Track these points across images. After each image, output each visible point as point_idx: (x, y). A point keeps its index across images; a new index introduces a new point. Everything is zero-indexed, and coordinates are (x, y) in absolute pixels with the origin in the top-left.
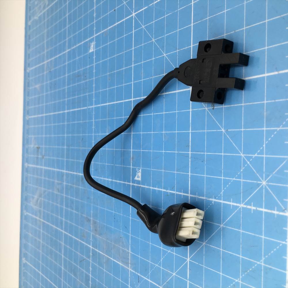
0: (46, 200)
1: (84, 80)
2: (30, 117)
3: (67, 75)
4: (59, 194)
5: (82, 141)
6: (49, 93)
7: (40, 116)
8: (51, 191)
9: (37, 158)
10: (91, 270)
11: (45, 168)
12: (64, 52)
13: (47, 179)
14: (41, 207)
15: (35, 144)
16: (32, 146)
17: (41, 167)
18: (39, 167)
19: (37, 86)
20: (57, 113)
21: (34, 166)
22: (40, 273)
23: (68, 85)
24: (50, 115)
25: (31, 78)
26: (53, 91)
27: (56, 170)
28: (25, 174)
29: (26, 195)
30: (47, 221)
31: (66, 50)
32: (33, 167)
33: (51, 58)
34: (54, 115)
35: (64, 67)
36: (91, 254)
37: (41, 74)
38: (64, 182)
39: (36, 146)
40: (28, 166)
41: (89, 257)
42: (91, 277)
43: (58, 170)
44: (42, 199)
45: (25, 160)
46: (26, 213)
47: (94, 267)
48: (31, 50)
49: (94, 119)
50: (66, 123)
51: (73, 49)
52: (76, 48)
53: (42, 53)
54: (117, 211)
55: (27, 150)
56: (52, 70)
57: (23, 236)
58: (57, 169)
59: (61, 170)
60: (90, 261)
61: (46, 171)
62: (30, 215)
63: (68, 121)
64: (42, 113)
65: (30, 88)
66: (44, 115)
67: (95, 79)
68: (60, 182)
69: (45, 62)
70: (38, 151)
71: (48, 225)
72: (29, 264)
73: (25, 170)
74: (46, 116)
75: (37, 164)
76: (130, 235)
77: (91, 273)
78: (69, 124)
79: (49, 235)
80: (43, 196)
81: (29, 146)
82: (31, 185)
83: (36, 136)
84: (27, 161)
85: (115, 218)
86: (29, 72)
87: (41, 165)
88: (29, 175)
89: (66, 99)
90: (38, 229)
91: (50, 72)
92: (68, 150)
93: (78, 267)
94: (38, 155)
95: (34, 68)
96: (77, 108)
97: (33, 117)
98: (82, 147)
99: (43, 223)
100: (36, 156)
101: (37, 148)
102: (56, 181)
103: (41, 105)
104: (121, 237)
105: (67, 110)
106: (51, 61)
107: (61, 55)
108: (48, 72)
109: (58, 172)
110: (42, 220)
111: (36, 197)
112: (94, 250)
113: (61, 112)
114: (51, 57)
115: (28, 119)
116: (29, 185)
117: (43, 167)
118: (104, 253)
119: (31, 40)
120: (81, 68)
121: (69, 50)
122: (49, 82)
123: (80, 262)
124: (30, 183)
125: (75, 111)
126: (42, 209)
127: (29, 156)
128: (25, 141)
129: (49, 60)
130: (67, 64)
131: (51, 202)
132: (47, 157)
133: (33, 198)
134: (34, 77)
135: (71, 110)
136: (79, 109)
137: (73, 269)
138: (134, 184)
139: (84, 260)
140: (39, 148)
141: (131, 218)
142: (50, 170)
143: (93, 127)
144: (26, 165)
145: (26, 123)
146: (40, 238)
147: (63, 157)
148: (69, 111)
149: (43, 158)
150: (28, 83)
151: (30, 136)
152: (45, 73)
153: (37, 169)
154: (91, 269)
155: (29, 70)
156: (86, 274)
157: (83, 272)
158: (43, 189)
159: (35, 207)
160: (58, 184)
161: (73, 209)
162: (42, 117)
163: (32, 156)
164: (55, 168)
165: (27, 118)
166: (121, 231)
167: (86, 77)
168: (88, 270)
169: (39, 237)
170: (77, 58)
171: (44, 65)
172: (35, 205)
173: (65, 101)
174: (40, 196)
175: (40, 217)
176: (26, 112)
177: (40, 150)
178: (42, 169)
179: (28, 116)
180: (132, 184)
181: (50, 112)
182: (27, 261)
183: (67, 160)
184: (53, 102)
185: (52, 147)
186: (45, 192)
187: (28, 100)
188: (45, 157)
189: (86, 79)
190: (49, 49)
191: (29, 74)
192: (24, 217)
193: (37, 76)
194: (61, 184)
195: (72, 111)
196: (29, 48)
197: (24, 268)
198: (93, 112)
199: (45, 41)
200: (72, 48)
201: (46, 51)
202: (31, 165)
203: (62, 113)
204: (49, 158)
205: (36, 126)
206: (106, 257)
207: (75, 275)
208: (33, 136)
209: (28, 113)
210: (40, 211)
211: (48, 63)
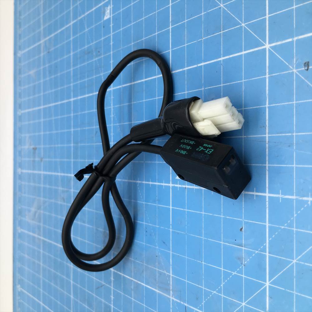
0: (47, 213)
1: (97, 56)
2: (23, 112)
3: (72, 54)
4: (65, 204)
5: (95, 135)
6: (48, 79)
7: (37, 108)
8: (53, 201)
9: (34, 161)
10: (112, 299)
11: (45, 173)
12: (68, 26)
13: (48, 186)
14: (40, 222)
15: (30, 145)
16: (26, 147)
17: (39, 172)
18: (36, 172)
19: (32, 72)
20: (59, 103)
21: (30, 171)
22: (41, 303)
23: (74, 66)
24: (50, 107)
25: (22, 64)
26: (53, 77)
27: (59, 174)
28: (18, 181)
29: (20, 207)
30: (49, 239)
31: (70, 22)
32: (28, 173)
33: (49, 35)
34: (55, 106)
35: (69, 43)
36: (112, 279)
37: (37, 57)
38: (71, 189)
39: (32, 147)
40: (22, 173)
41: (109, 283)
42: (112, 308)
43: (63, 174)
44: (42, 212)
45: (17, 164)
46: (20, 230)
47: (117, 296)
48: (22, 29)
49: (112, 105)
50: (72, 115)
51: (81, 20)
52: (84, 17)
53: (37, 31)
54: (149, 221)
55: (20, 152)
56: (51, 50)
57: (16, 259)
58: (61, 173)
59: (66, 175)
60: (111, 288)
61: (45, 176)
62: (26, 232)
63: (75, 111)
64: (39, 105)
65: (23, 76)
66: (42, 107)
67: (113, 53)
68: (66, 189)
69: (42, 42)
70: (34, 153)
71: (51, 244)
72: (26, 292)
73: (17, 177)
74: (44, 109)
75: (34, 169)
76: (171, 252)
77: (112, 302)
78: (76, 115)
79: (53, 256)
80: (42, 207)
81: (23, 147)
82: (27, 195)
83: (32, 134)
84: (21, 166)
85: (146, 231)
86: (20, 56)
87: (40, 170)
88: (23, 183)
89: (72, 85)
90: (36, 248)
91: (49, 52)
92: (76, 148)
93: (94, 295)
94: (34, 157)
95: (27, 50)
96: (88, 93)
97: (27, 111)
98: (96, 143)
99: (44, 241)
100: (32, 159)
101: (33, 148)
102: (60, 188)
103: (37, 96)
104: (157, 256)
105: (74, 97)
106: (50, 39)
107: (64, 30)
108: (45, 53)
109: (63, 177)
110: (42, 238)
111: (33, 210)
112: (117, 273)
113: (65, 101)
114: (50, 33)
115: (20, 114)
116: (23, 195)
117: (42, 172)
118: (132, 277)
119: (22, 17)
120: (92, 42)
121: (75, 21)
122: (47, 65)
123: (96, 289)
124: (25, 193)
125: (84, 98)
126: (42, 224)
127: (23, 159)
128: (17, 142)
129: (48, 38)
130: (72, 40)
131: (53, 215)
132: (47, 160)
133: (29, 211)
134: (27, 62)
135: (79, 98)
136: (91, 94)
137: (87, 298)
138: (176, 185)
139: (102, 286)
140: (36, 148)
141: (171, 230)
142: (52, 175)
143: (112, 116)
144: (19, 171)
145: (17, 119)
146: (39, 261)
147: (69, 157)
148: (75, 99)
149: (42, 161)
150: (20, 70)
151: (23, 135)
152: (42, 55)
153: (34, 175)
154: (112, 297)
155: (20, 54)
156: (105, 305)
157: (101, 302)
158: (42, 199)
159: (32, 222)
160: (63, 192)
161: (84, 222)
162: (40, 110)
163: (27, 159)
164: (58, 172)
165: (20, 112)
166: (157, 248)
167: (99, 52)
168: (108, 299)
169: (39, 259)
170: (86, 30)
171: (40, 45)
172: (33, 220)
173: (70, 87)
174: (39, 208)
175: (39, 234)
176: (17, 106)
177: (37, 151)
178: (41, 174)
179: (20, 110)
180: (173, 185)
181: (49, 103)
182: (23, 288)
183: (75, 160)
184: (53, 91)
185: (53, 146)
186: (45, 202)
187: (20, 91)
188: (43, 160)
189: (100, 55)
190: (47, 25)
191: (20, 58)
192: (17, 235)
193: (32, 60)
194: (67, 191)
195: (81, 99)
196: (20, 27)
197: (19, 298)
198: (111, 97)
199: (42, 15)
200: (79, 18)
201: (42, 28)
202: (24, 171)
203: (67, 103)
204: (50, 160)
205: (32, 122)
206: (134, 281)
207: (90, 305)
208: (27, 135)
209: (20, 107)
210: (39, 227)
211: (45, 41)
